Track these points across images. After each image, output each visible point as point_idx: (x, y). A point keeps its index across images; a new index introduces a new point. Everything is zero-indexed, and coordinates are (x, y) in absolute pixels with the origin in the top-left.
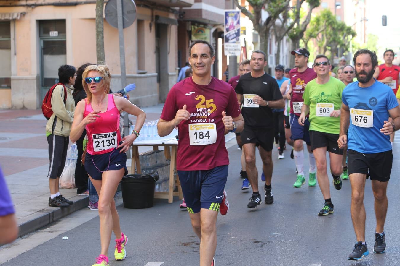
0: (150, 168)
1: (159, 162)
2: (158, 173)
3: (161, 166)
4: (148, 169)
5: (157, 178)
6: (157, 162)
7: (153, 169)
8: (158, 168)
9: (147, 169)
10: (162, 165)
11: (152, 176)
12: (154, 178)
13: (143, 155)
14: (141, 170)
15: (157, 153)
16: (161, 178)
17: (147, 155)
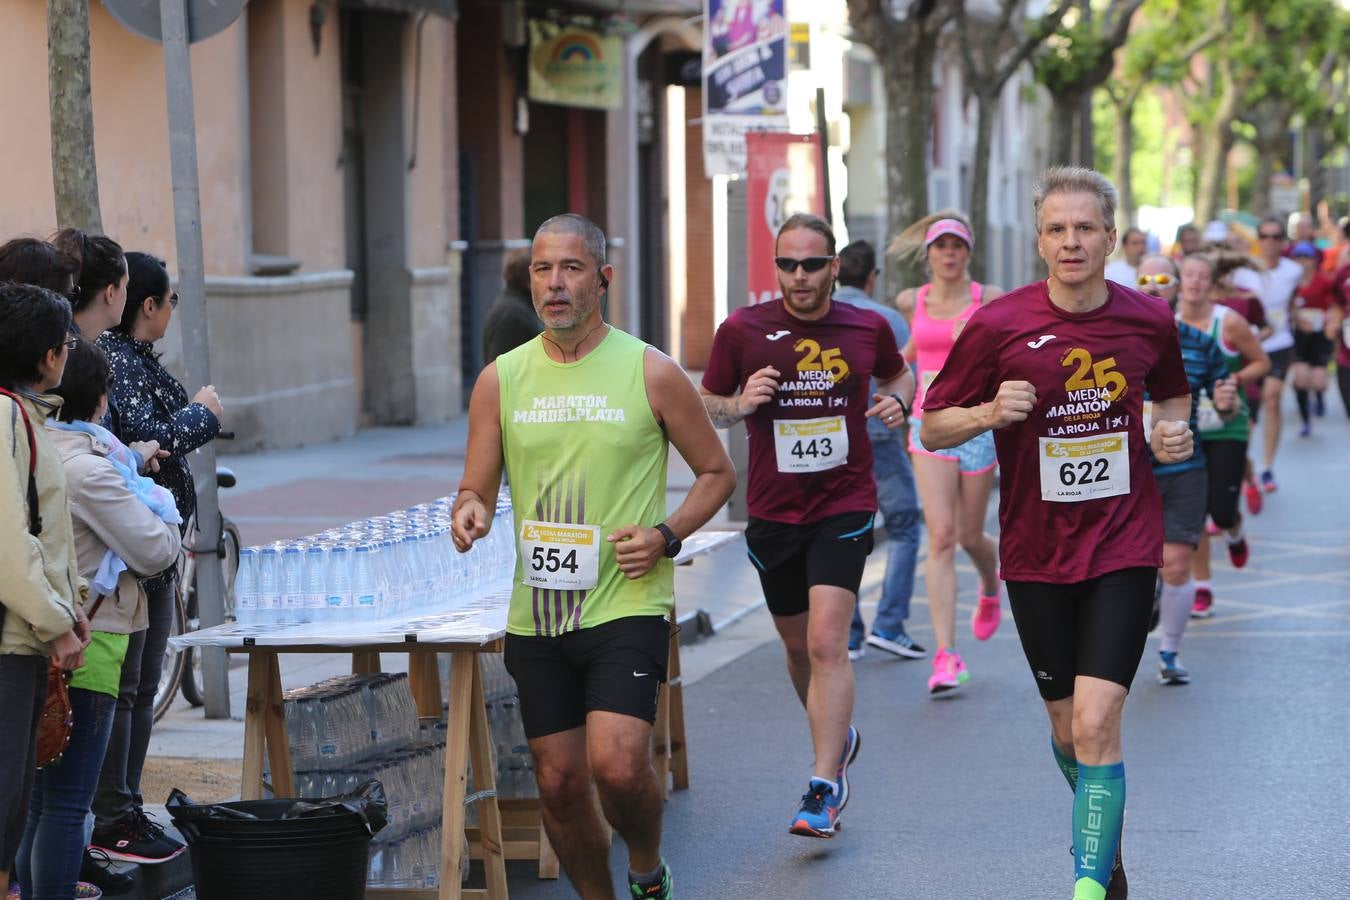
0: (339, 766)
1: (383, 737)
2: (383, 795)
3: (397, 755)
4: (331, 772)
5: (377, 816)
6: (374, 738)
7: (356, 772)
8: (378, 769)
10: (398, 751)
11: (353, 807)
12: (364, 815)
14: (293, 778)
15: (372, 687)
16: (396, 817)
17: (323, 700)
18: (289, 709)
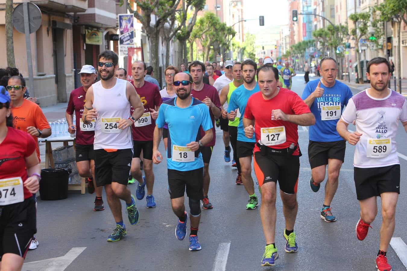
0: (62, 162)
2: (71, 167)
3: (72, 160)
4: (61, 163)
5: (70, 171)
6: (68, 156)
7: (65, 163)
8: (69, 163)
9: (59, 164)
11: (66, 169)
12: (68, 171)
13: (55, 151)
14: (54, 164)
15: (67, 148)
17: (59, 150)
18: (53, 152)
